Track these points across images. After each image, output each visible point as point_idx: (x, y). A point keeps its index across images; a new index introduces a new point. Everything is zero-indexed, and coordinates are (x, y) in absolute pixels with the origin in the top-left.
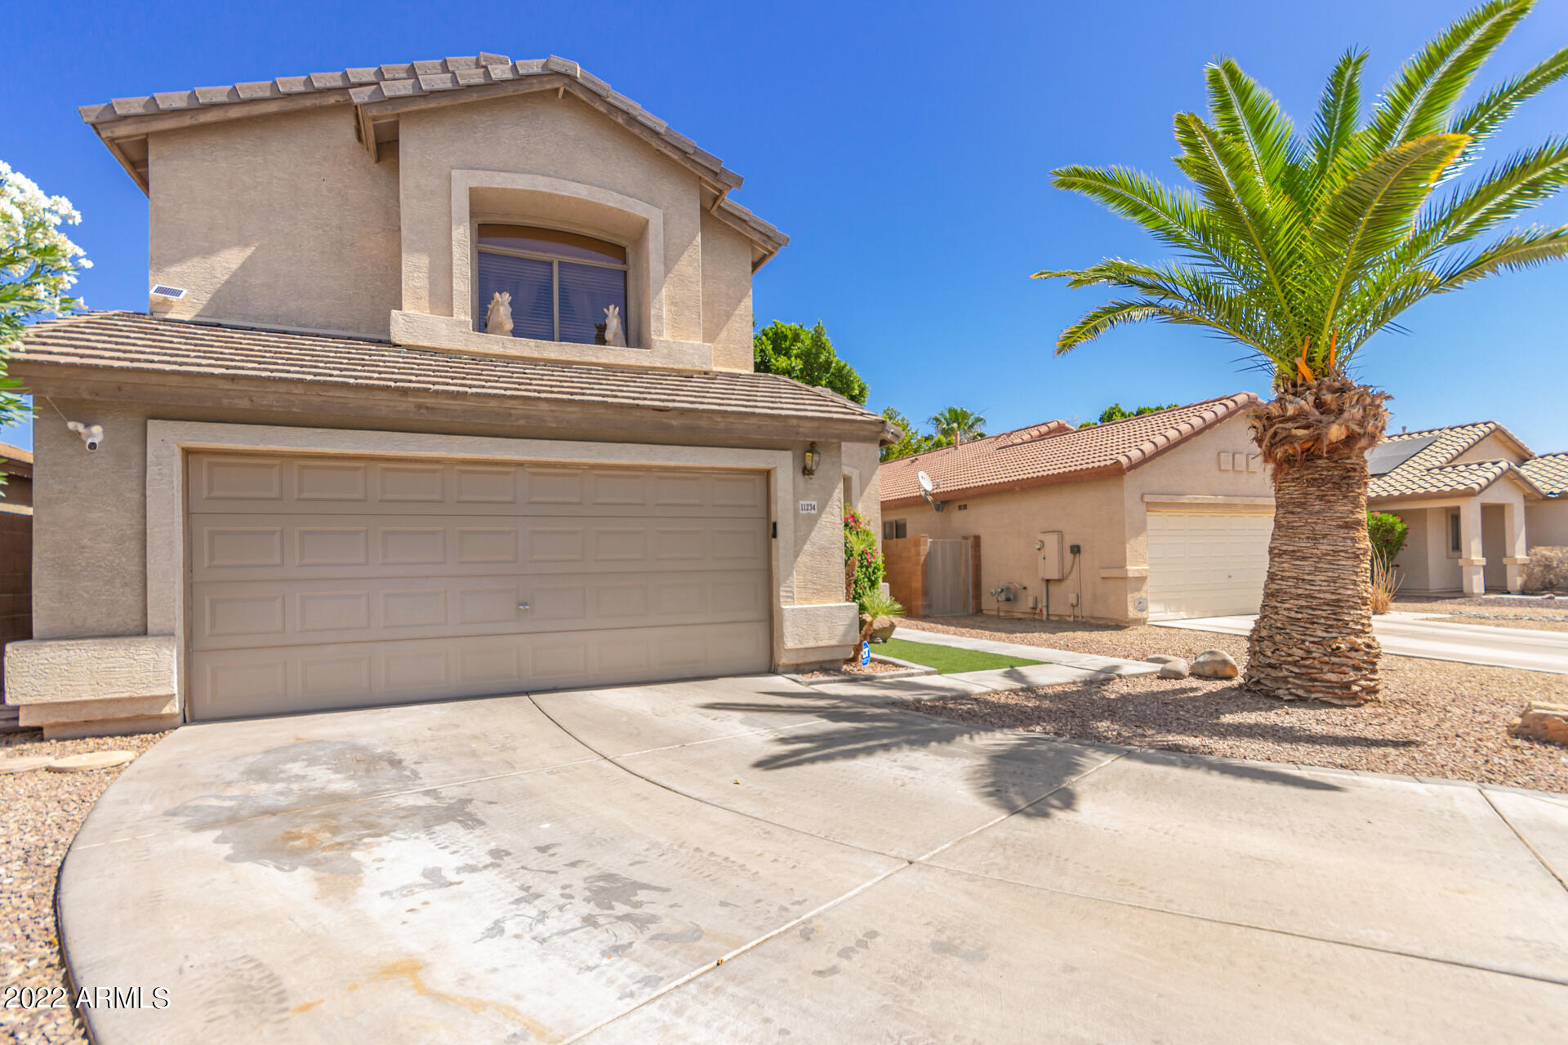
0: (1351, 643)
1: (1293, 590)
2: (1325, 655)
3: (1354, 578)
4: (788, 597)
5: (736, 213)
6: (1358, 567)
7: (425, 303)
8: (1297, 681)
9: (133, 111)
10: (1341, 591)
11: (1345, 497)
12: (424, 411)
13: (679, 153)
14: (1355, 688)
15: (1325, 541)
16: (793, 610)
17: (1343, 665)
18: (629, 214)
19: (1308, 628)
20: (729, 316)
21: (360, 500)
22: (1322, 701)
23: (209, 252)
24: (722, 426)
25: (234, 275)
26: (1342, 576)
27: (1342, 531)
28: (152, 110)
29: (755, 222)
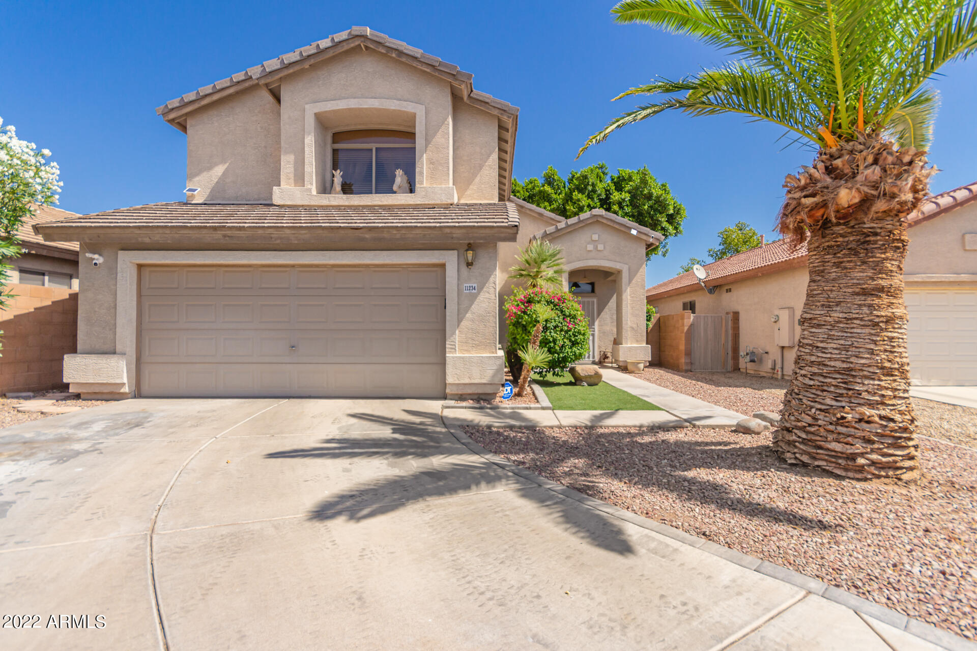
0: (861, 414)
1: (808, 357)
2: (831, 424)
3: (872, 346)
4: (452, 348)
5: (481, 98)
6: (878, 336)
7: (292, 181)
8: (802, 447)
9: (175, 106)
10: (852, 360)
11: (864, 263)
12: (227, 238)
13: (430, 67)
14: (861, 461)
15: (838, 309)
16: (453, 357)
17: (849, 436)
18: (405, 112)
19: (818, 395)
20: (481, 167)
21: (213, 288)
22: (824, 470)
23: (210, 168)
24: (398, 236)
25: (220, 178)
26: (856, 344)
27: (858, 298)
28: (182, 103)
29: (494, 102)
